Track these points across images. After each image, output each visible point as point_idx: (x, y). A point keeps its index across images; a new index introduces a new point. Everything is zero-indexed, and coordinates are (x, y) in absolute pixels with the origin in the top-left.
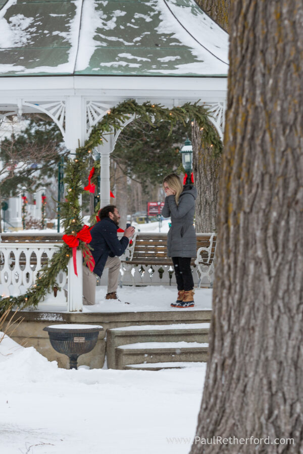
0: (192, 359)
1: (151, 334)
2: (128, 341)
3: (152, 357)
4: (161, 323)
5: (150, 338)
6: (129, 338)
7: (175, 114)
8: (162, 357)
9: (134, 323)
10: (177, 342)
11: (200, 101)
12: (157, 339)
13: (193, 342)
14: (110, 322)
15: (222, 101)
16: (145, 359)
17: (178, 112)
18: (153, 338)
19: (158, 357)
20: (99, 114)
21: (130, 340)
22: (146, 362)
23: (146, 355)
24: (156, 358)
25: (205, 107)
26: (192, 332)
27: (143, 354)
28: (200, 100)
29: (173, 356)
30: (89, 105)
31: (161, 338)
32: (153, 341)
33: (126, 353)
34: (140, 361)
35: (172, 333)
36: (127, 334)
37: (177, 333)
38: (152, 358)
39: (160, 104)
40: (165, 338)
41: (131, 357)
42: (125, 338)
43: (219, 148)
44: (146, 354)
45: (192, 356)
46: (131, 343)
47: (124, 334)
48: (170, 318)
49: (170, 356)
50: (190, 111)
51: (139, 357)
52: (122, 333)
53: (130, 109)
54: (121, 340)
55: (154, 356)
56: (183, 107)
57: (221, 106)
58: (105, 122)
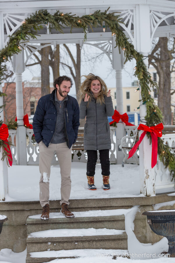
0: (95, 247)
1: (60, 222)
2: (40, 228)
3: (55, 244)
4: (78, 210)
5: (61, 225)
6: (41, 226)
7: (83, 21)
8: (65, 245)
9: (54, 210)
10: (88, 228)
12: (68, 226)
13: (103, 228)
14: (30, 210)
15: (132, 9)
16: (49, 247)
17: (86, 19)
18: (64, 225)
19: (61, 245)
20: (15, 25)
22: (49, 249)
23: (49, 243)
24: (59, 245)
25: (116, 14)
26: (100, 220)
27: (46, 243)
28: (109, 8)
29: (76, 243)
30: (6, 17)
31: (72, 225)
32: (64, 228)
34: (44, 249)
35: (81, 221)
36: (37, 222)
37: (86, 221)
38: (55, 246)
39: (71, 13)
40: (75, 225)
42: (37, 226)
43: (130, 50)
44: (50, 242)
45: (94, 243)
46: (43, 230)
47: (35, 222)
48: (86, 205)
49: (73, 244)
50: (98, 18)
51: (43, 245)
53: (41, 18)
54: (34, 227)
55: (57, 244)
56: (92, 15)
57: (131, 13)
58: (20, 32)
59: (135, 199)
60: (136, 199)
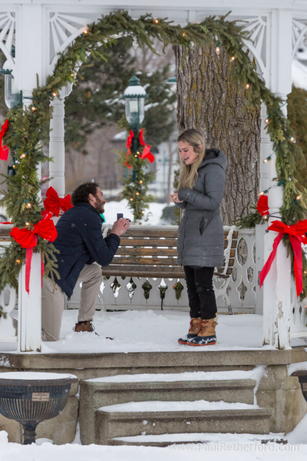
0: (218, 429)
1: (151, 388)
2: (115, 400)
3: (154, 424)
4: (165, 371)
5: (150, 395)
6: (117, 395)
7: (192, 35)
8: (171, 425)
9: (124, 370)
10: (193, 401)
11: (231, 14)
12: (161, 395)
13: (218, 401)
14: (86, 369)
15: (265, 15)
16: (144, 429)
17: (196, 31)
18: (156, 395)
19: (164, 425)
21: (118, 398)
22: (144, 433)
23: (145, 422)
24: (160, 426)
25: (238, 24)
26: (216, 386)
27: (140, 420)
28: (230, 12)
29: (188, 423)
30: (53, 19)
31: (168, 395)
32: (156, 400)
33: (113, 418)
34: (135, 432)
35: (185, 387)
36: (113, 388)
37: (193, 387)
38: (154, 427)
39: (166, 18)
40: (174, 394)
41: (121, 424)
42: (110, 395)
43: (259, 89)
44: (146, 420)
45: (217, 423)
46: (120, 402)
47: (109, 388)
48: (180, 363)
49: (183, 423)
50: (214, 29)
51: (134, 425)
52: (105, 387)
53: (120, 26)
54: (105, 397)
55: (158, 423)
56: (203, 24)
57: (262, 23)
58: (80, 47)
59: (260, 353)
60: (262, 353)
